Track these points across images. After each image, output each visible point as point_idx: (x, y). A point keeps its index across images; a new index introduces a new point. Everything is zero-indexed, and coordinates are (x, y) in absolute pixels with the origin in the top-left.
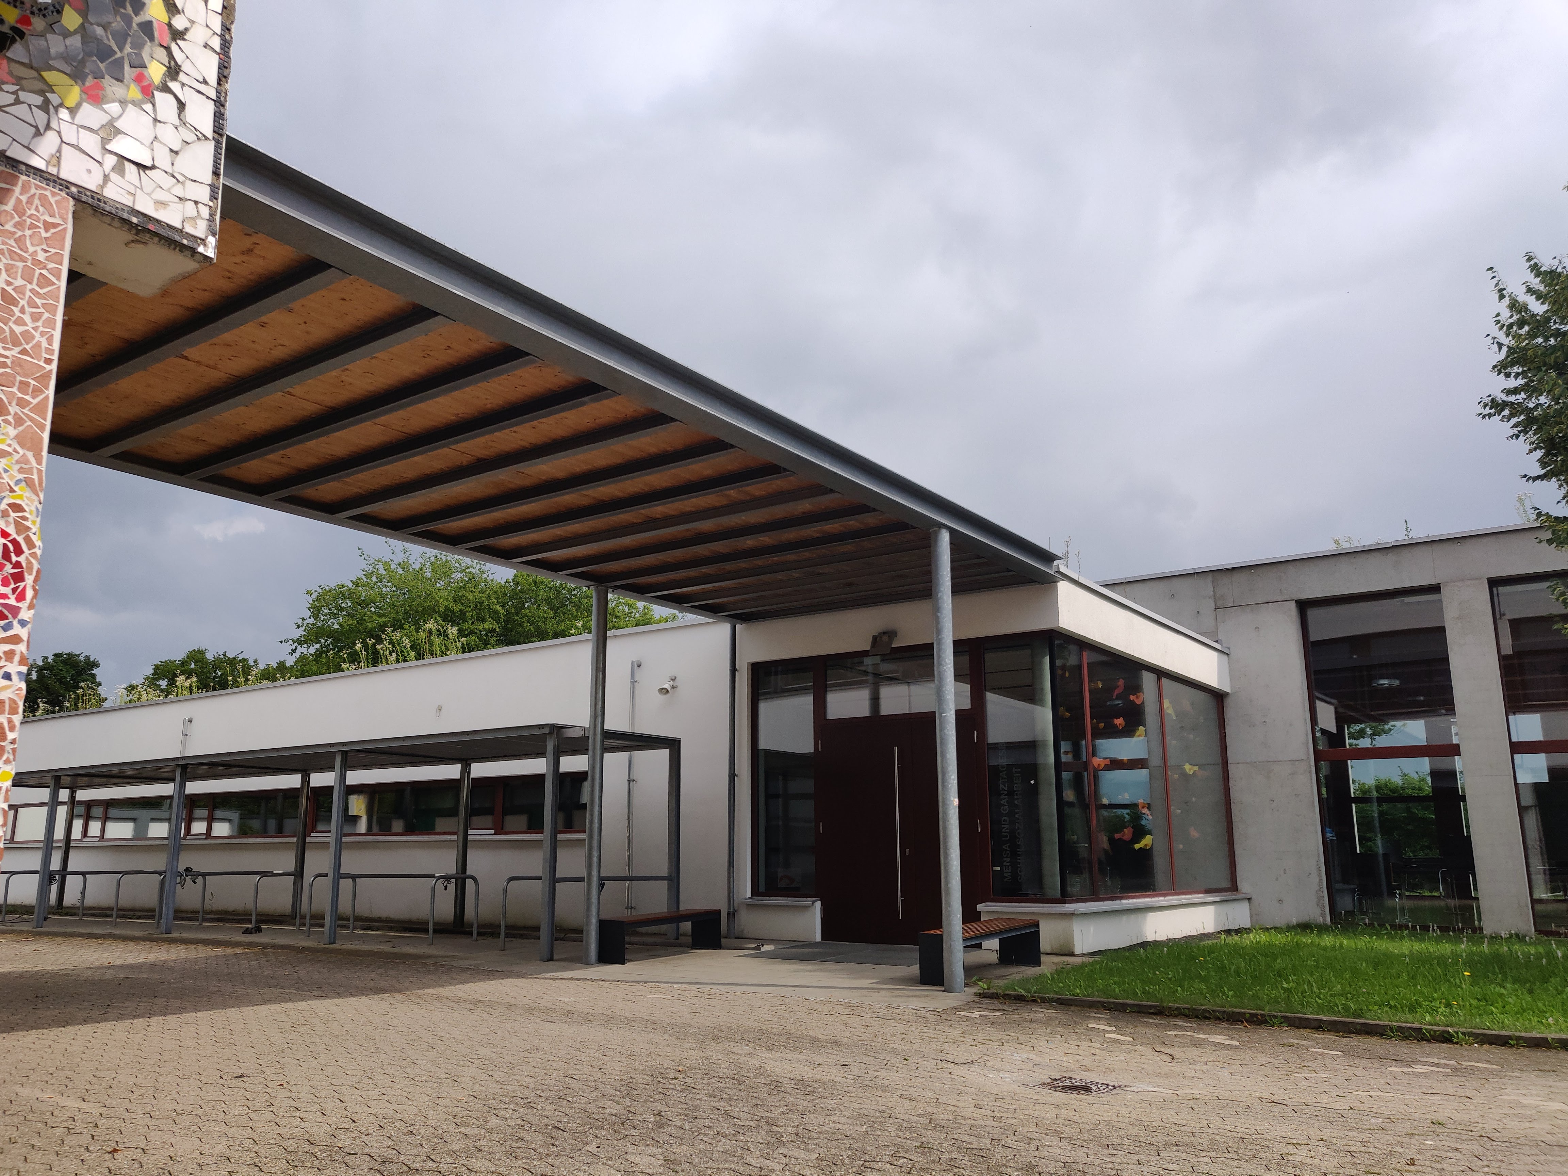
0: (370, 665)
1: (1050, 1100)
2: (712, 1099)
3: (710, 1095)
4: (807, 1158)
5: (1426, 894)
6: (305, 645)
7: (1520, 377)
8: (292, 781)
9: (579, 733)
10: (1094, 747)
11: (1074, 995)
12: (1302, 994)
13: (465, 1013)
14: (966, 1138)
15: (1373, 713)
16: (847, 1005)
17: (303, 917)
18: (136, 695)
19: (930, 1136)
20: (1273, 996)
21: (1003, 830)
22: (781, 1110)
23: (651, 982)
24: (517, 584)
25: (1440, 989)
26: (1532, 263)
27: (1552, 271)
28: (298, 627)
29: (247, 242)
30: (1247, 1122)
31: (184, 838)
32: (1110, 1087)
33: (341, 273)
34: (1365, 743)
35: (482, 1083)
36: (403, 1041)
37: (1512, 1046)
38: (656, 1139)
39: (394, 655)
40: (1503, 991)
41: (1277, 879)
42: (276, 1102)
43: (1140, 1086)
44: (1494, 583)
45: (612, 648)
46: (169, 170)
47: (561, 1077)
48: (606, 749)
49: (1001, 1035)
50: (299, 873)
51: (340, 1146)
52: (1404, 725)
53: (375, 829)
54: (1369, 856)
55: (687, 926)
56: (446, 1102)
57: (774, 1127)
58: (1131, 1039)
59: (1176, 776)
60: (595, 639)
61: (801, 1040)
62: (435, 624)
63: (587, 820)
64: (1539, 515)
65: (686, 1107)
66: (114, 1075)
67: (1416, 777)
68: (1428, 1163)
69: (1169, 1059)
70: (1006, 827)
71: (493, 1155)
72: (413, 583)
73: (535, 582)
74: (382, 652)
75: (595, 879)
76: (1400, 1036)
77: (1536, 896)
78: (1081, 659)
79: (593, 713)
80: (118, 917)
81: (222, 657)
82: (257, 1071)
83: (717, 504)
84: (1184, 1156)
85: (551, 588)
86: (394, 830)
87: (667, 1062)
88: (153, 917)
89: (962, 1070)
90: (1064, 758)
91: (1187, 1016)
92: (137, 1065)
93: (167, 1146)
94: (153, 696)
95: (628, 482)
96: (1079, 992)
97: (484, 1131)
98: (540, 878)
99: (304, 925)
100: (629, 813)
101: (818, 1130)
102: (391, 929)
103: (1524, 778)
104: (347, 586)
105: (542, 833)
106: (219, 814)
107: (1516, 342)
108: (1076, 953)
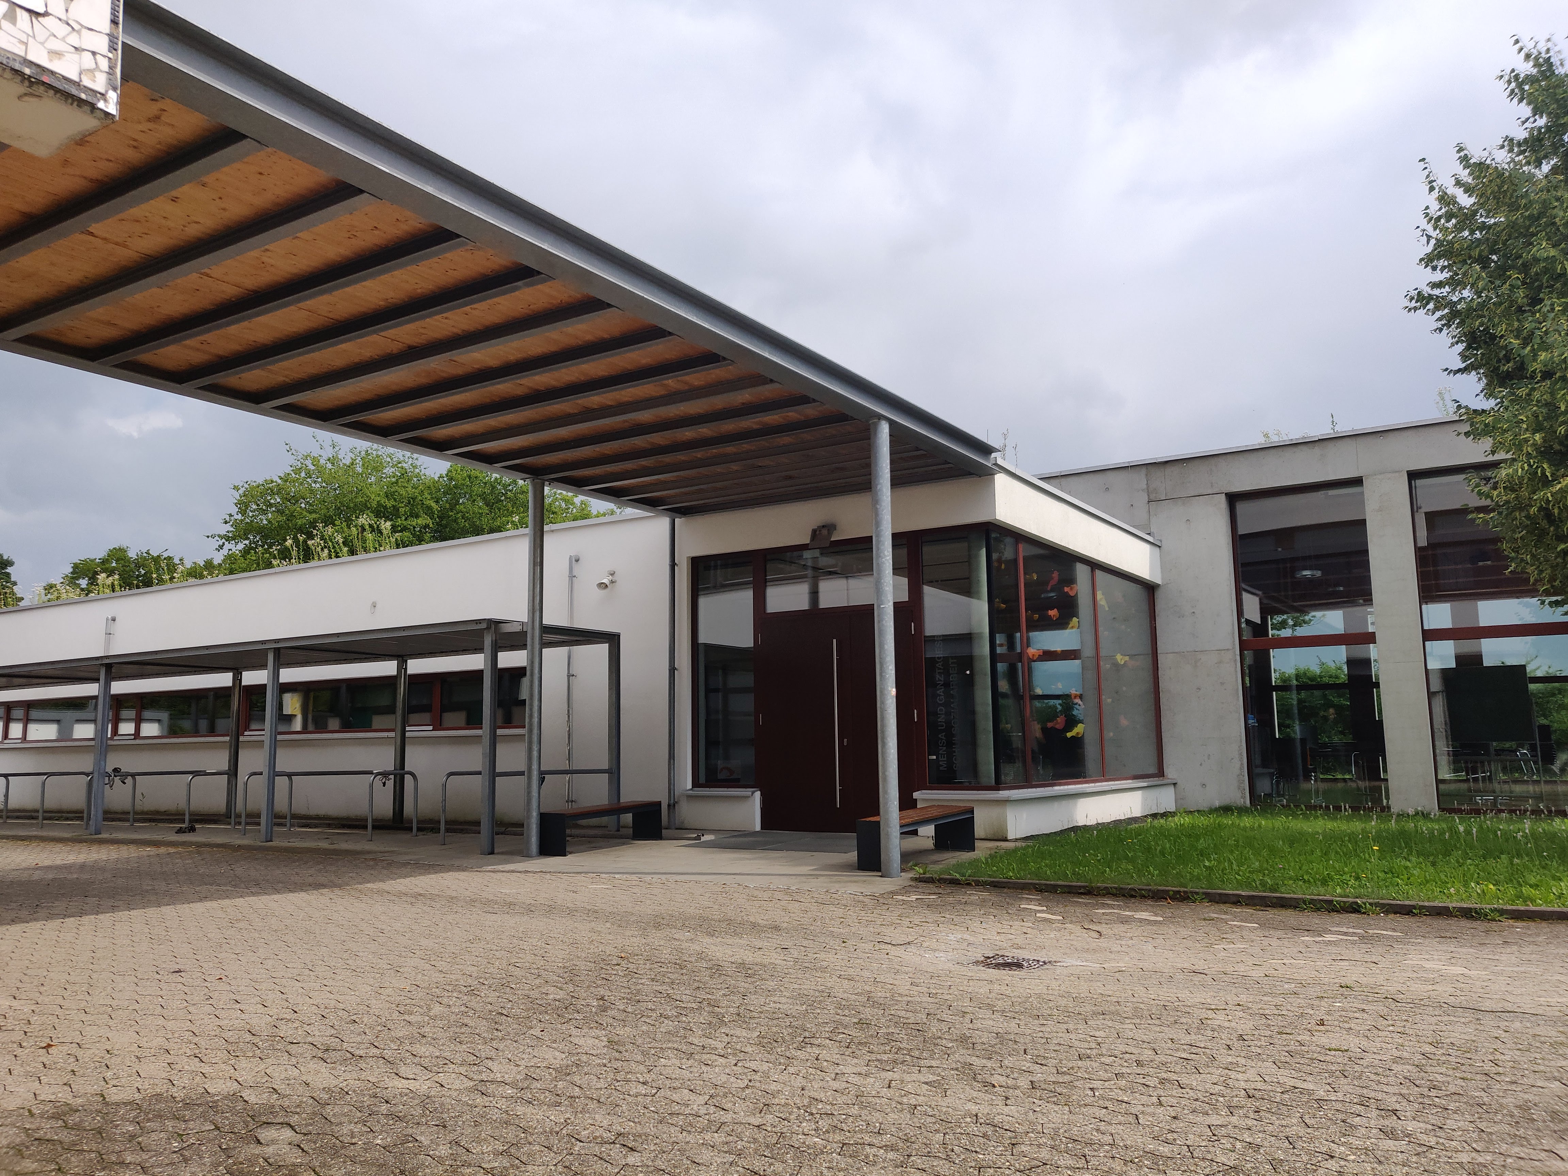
0: (301, 561)
1: (984, 976)
2: (655, 983)
3: (653, 980)
4: (749, 1036)
5: (1339, 777)
6: (233, 542)
7: (1446, 270)
8: (224, 680)
9: (517, 628)
10: (1028, 639)
11: (1007, 878)
12: (1222, 871)
13: (406, 906)
14: (903, 1013)
15: (1295, 604)
16: (787, 891)
17: (238, 816)
18: (56, 594)
19: (867, 1013)
20: (1196, 874)
21: (939, 720)
22: (723, 992)
23: (593, 873)
24: (451, 479)
25: (1350, 863)
26: (1462, 154)
27: (1481, 163)
28: (226, 523)
29: (153, 108)
30: (1169, 991)
31: (111, 739)
32: (1041, 963)
33: (257, 144)
34: (1286, 633)
35: (425, 973)
36: (344, 934)
37: (1415, 915)
38: (600, 1022)
39: (326, 551)
40: (1408, 864)
41: (1201, 765)
42: (215, 995)
43: (1069, 961)
44: (1413, 476)
45: (549, 542)
46: (64, 17)
47: (504, 966)
48: (545, 644)
49: (936, 917)
50: (233, 772)
51: (282, 1036)
52: (1324, 616)
53: (311, 727)
54: (1287, 741)
55: (628, 818)
56: (389, 991)
57: (716, 1008)
58: (1061, 918)
59: (1108, 666)
60: (532, 533)
61: (741, 926)
62: (368, 519)
63: (527, 715)
64: (1459, 407)
65: (629, 991)
66: (45, 974)
67: (1333, 665)
68: (1336, 1023)
69: (1096, 935)
70: (942, 719)
71: (437, 1041)
72: (343, 479)
73: (470, 477)
74: (313, 548)
75: (535, 773)
76: (1312, 908)
77: (1440, 777)
78: (1016, 552)
79: (531, 608)
80: (45, 819)
81: (145, 555)
82: (195, 966)
83: (654, 394)
84: (1110, 1023)
85: (485, 483)
86: (331, 728)
87: (609, 950)
88: (81, 818)
89: (899, 951)
90: (999, 650)
91: (1114, 895)
92: (70, 963)
93: (103, 1040)
94: (73, 595)
95: (563, 370)
96: (1011, 874)
97: (428, 1018)
98: (479, 773)
99: (240, 823)
100: (569, 707)
101: (759, 1009)
102: (329, 826)
103: (1434, 665)
104: (276, 482)
105: (481, 728)
106: (147, 714)
107: (1443, 235)
108: (1009, 838)
